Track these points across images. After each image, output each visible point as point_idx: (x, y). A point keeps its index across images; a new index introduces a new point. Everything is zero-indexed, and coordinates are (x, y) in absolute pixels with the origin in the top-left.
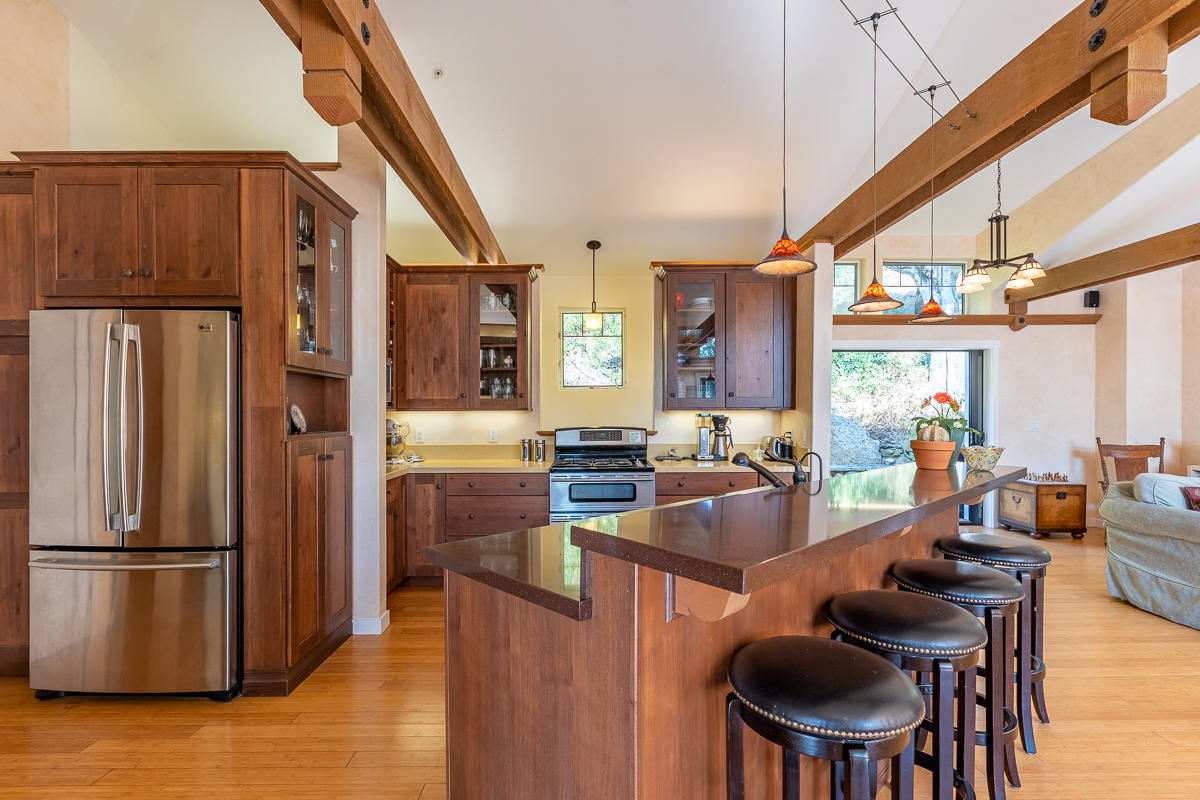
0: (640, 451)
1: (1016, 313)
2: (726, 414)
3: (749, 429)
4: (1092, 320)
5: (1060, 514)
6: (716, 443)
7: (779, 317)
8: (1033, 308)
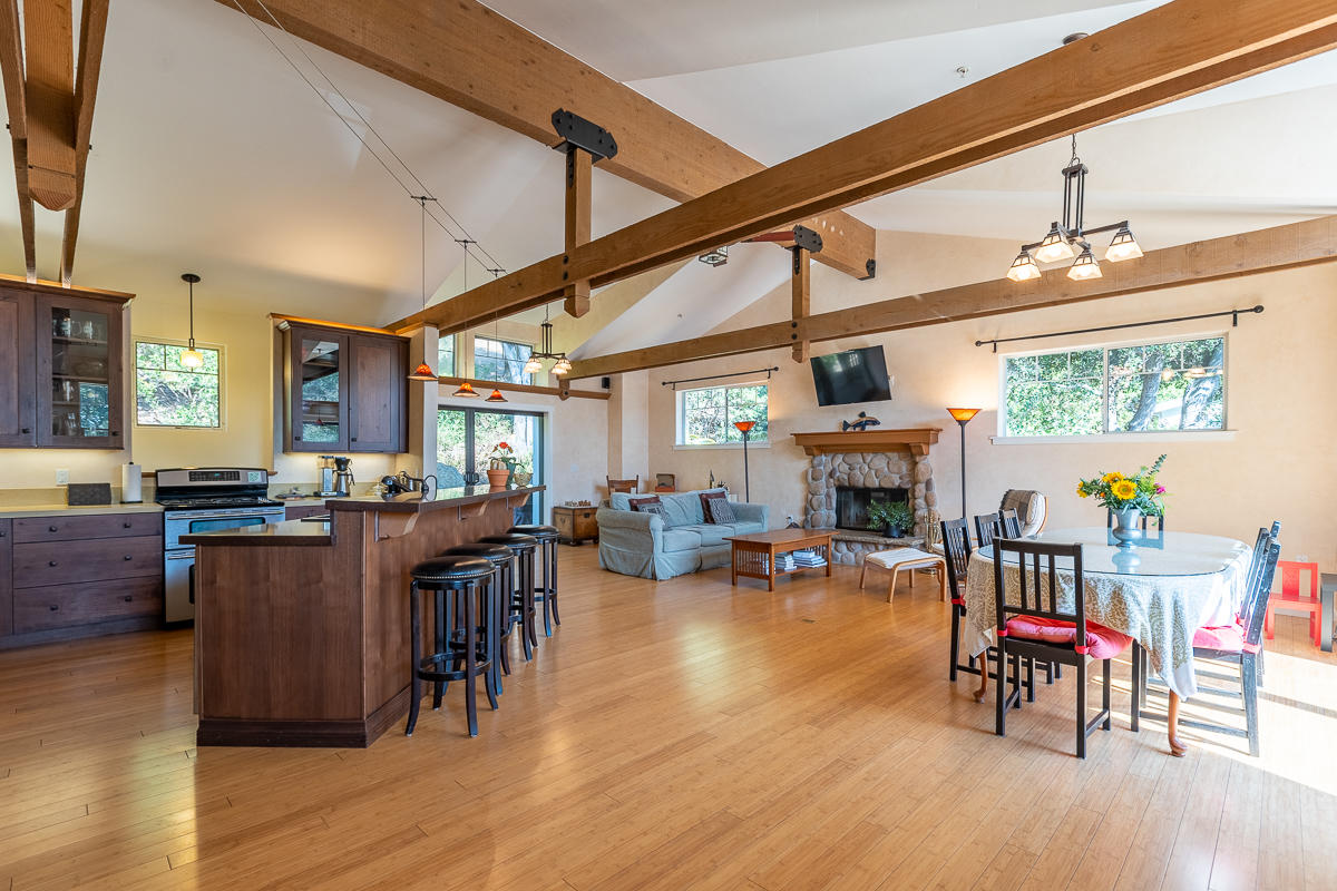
0: (261, 490)
1: (563, 390)
2: (347, 456)
3: (368, 470)
4: (606, 397)
5: (586, 528)
6: (339, 481)
7: (395, 378)
8: (574, 385)
